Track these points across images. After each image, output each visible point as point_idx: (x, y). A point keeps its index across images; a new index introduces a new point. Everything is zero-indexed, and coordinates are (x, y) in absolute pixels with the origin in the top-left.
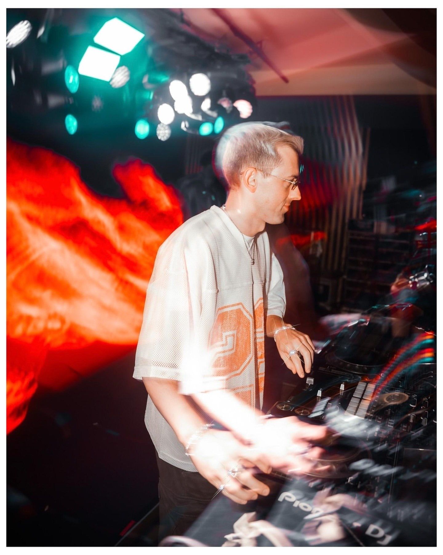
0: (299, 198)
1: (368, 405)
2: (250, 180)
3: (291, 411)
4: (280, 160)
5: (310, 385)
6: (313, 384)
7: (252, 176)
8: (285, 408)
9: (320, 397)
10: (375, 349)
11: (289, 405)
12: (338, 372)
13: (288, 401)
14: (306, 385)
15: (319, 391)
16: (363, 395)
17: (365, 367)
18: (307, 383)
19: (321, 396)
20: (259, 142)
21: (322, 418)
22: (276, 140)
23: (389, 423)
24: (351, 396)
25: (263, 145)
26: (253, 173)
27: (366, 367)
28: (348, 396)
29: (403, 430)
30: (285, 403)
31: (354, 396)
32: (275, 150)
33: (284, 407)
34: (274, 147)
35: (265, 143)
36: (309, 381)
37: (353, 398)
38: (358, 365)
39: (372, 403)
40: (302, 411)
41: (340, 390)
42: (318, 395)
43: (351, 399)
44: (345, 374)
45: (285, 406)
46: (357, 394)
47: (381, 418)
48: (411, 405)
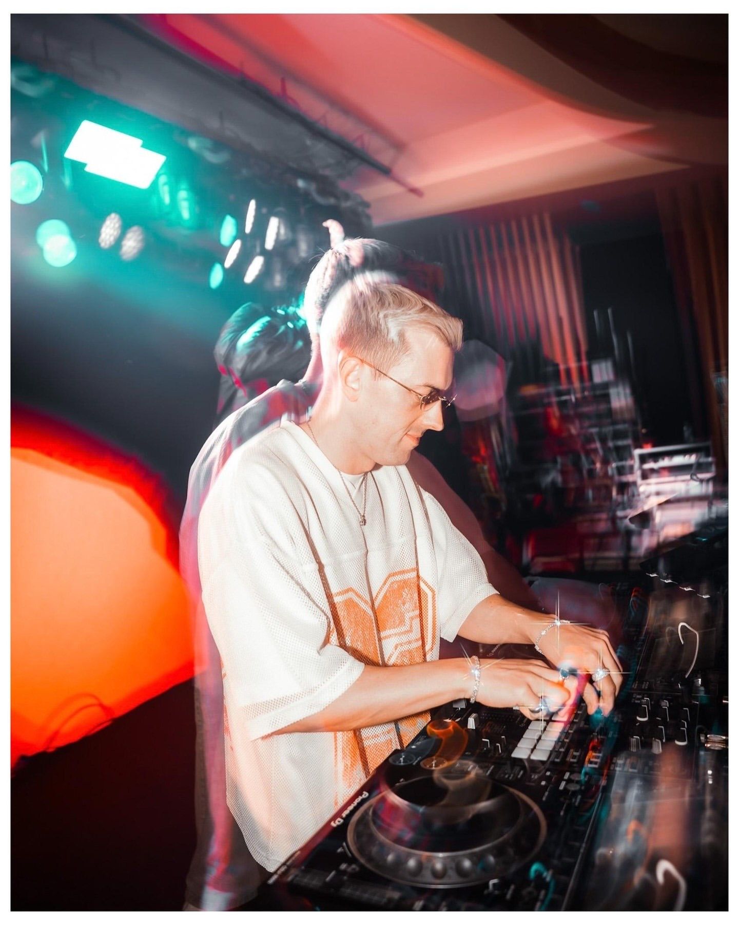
0: (439, 427)
2: (350, 378)
3: (414, 764)
4: (407, 353)
5: (460, 709)
7: (355, 373)
8: (404, 761)
11: (412, 753)
13: (413, 747)
15: (471, 718)
19: (473, 727)
20: (376, 314)
22: (408, 317)
25: (382, 321)
26: (357, 368)
32: (401, 335)
33: (402, 760)
34: (400, 328)
35: (387, 319)
42: (469, 726)
45: (403, 757)
47: (578, 752)
48: (638, 718)
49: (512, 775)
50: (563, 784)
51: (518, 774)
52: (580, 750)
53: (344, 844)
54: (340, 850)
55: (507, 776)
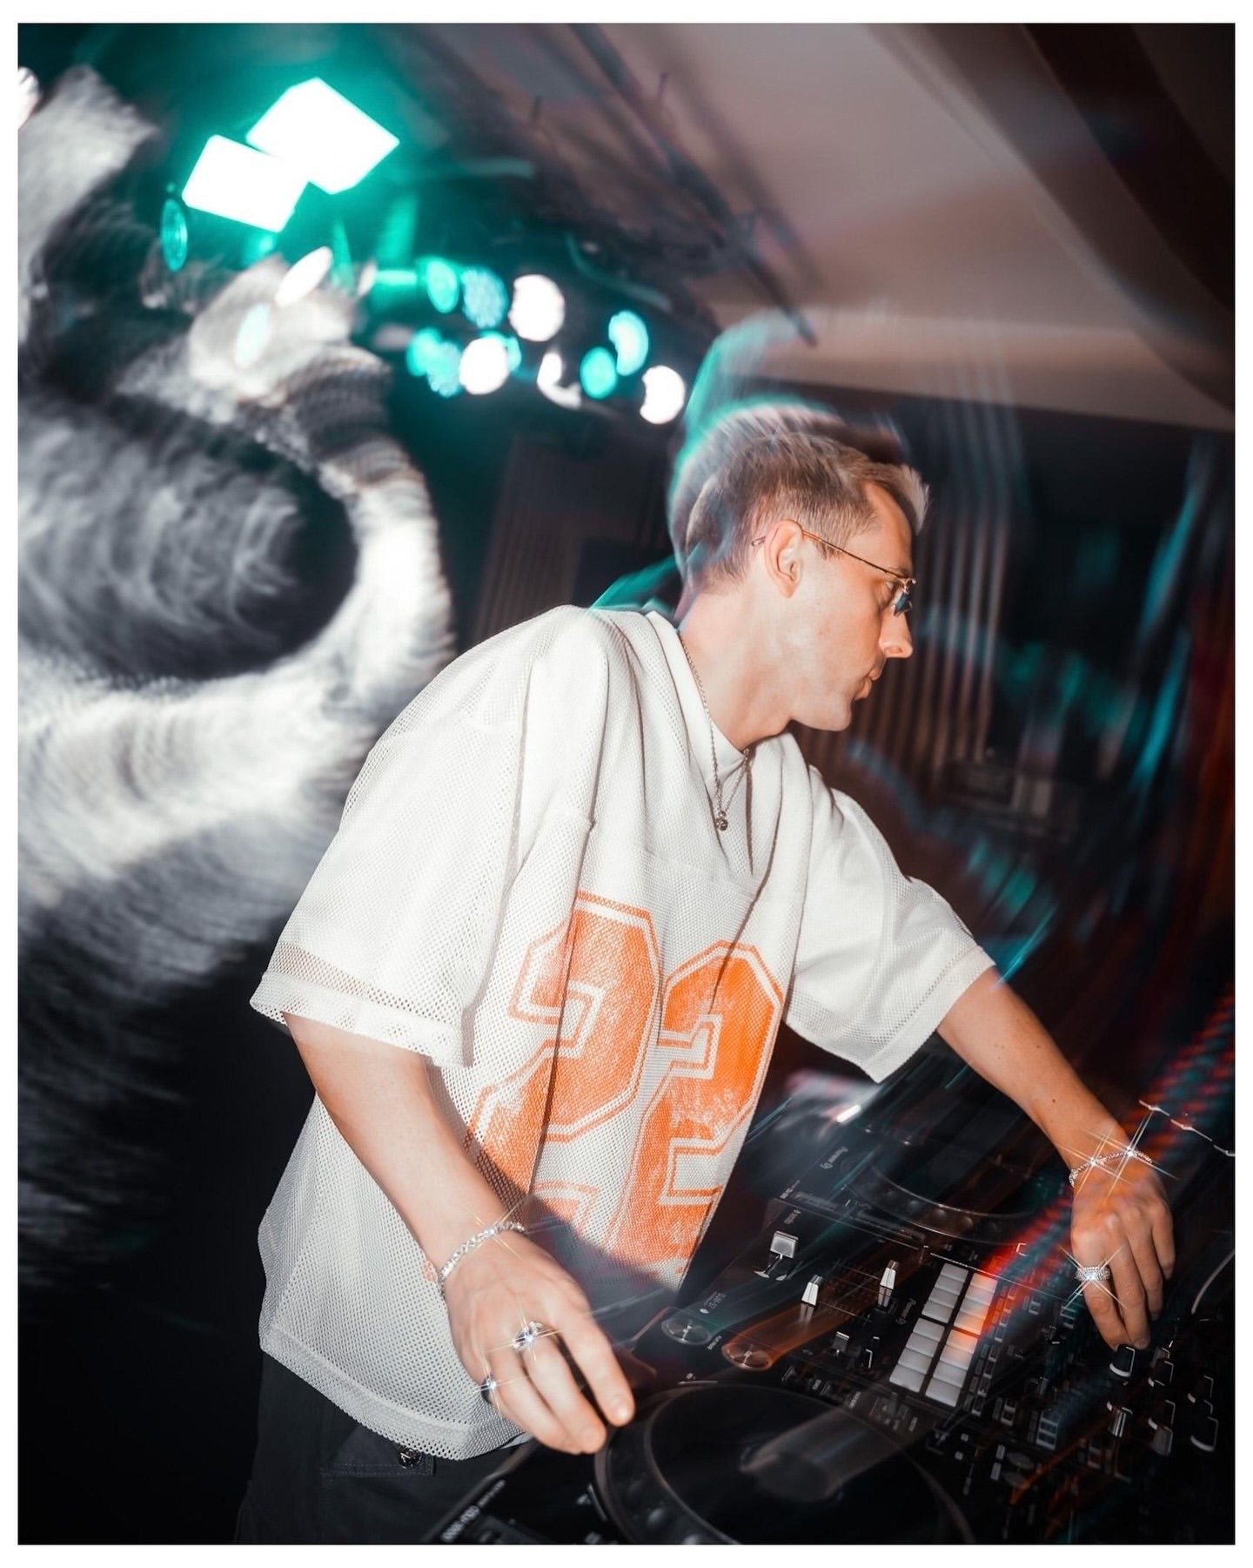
0: (907, 651)
1: (972, 1352)
3: (710, 1347)
5: (781, 1257)
6: (791, 1256)
8: (690, 1336)
9: (811, 1305)
10: (999, 1157)
11: (704, 1324)
12: (877, 1224)
13: (702, 1311)
14: (771, 1256)
15: (810, 1284)
16: (955, 1312)
17: (965, 1214)
18: (772, 1250)
19: (814, 1303)
21: (811, 1387)
23: (1040, 1430)
24: (916, 1314)
27: (971, 1216)
28: (906, 1311)
29: (1091, 1464)
30: (692, 1318)
31: (924, 1313)
33: (686, 1331)
36: (782, 1246)
37: (920, 1320)
38: (941, 1205)
39: (986, 1346)
40: (747, 1355)
41: (881, 1288)
42: (805, 1298)
43: (913, 1325)
44: (898, 1231)
45: (689, 1327)
46: (937, 1306)
47: (1013, 1406)
48: (1113, 1368)
49: (897, 1422)
50: (997, 1468)
51: (909, 1423)
52: (1016, 1404)
53: (591, 1488)
54: (582, 1500)
55: (887, 1422)
